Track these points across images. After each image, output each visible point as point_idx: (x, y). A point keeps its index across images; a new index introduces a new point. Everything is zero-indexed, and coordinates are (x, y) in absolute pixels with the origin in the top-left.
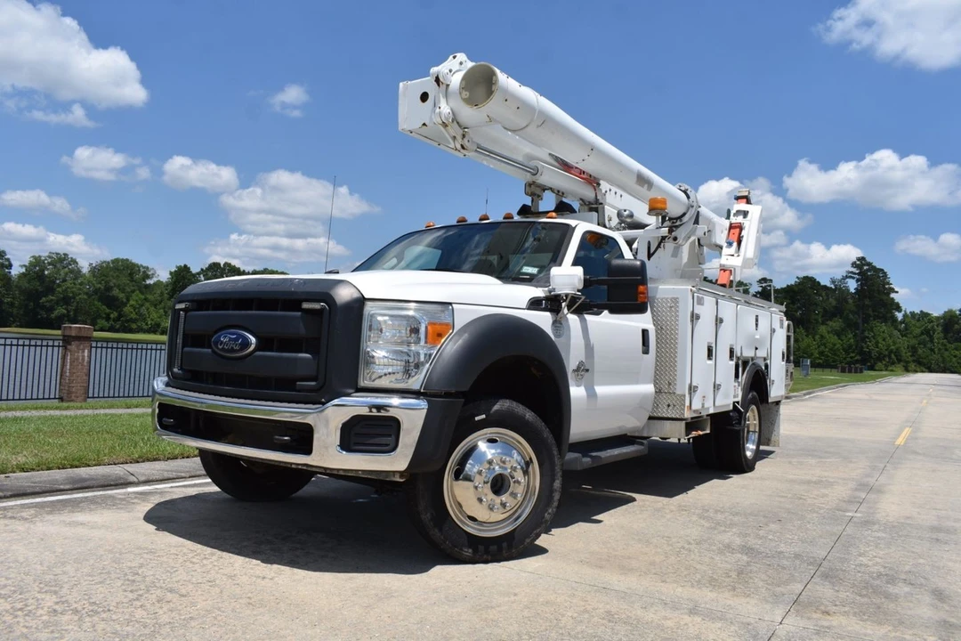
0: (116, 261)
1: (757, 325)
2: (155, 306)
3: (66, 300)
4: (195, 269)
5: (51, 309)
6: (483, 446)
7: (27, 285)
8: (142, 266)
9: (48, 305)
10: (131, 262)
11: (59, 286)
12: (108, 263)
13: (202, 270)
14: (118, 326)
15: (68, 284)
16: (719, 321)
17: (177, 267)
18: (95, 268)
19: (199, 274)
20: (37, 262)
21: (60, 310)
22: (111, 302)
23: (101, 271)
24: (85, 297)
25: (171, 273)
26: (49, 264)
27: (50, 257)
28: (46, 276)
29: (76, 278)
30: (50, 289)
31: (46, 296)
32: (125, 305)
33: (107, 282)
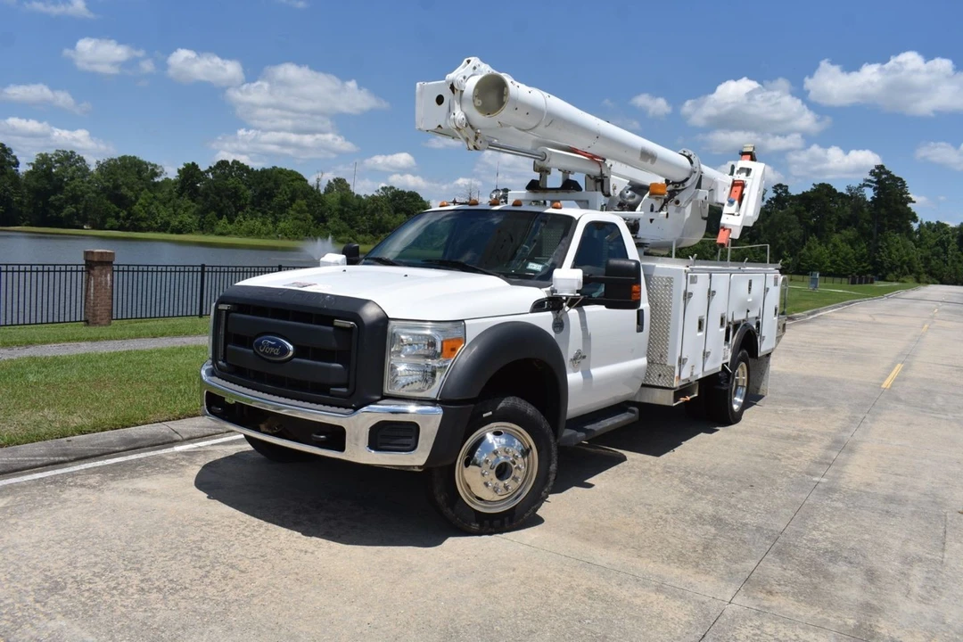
0: (123, 158)
1: (750, 289)
2: (164, 204)
3: (75, 199)
4: (203, 168)
5: (61, 208)
6: (490, 437)
7: (35, 184)
8: (150, 163)
9: (57, 203)
10: (139, 160)
11: (67, 184)
12: (116, 160)
13: (210, 167)
14: (128, 225)
15: (77, 182)
16: (711, 294)
17: (185, 165)
18: (102, 165)
19: (207, 172)
20: (44, 159)
21: (69, 209)
22: (120, 201)
23: (109, 169)
24: (94, 195)
25: (179, 171)
26: (57, 162)
27: (56, 155)
28: (54, 174)
29: (84, 176)
30: (59, 187)
31: (55, 194)
32: (134, 203)
33: (115, 180)
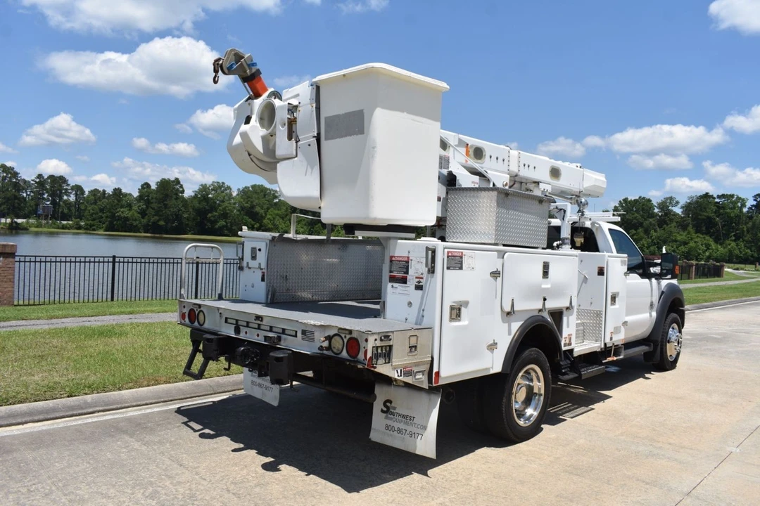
0: (253, 186)
2: (283, 218)
3: (225, 216)
5: (215, 222)
7: (198, 205)
8: (272, 190)
9: (212, 219)
10: (264, 187)
11: (219, 205)
12: (249, 187)
15: (226, 204)
18: (241, 192)
20: (204, 188)
21: (221, 223)
22: (254, 216)
23: (246, 194)
26: (212, 190)
27: (212, 185)
28: (211, 199)
29: (230, 199)
30: (213, 208)
31: (211, 213)
32: (263, 218)
33: (252, 202)
